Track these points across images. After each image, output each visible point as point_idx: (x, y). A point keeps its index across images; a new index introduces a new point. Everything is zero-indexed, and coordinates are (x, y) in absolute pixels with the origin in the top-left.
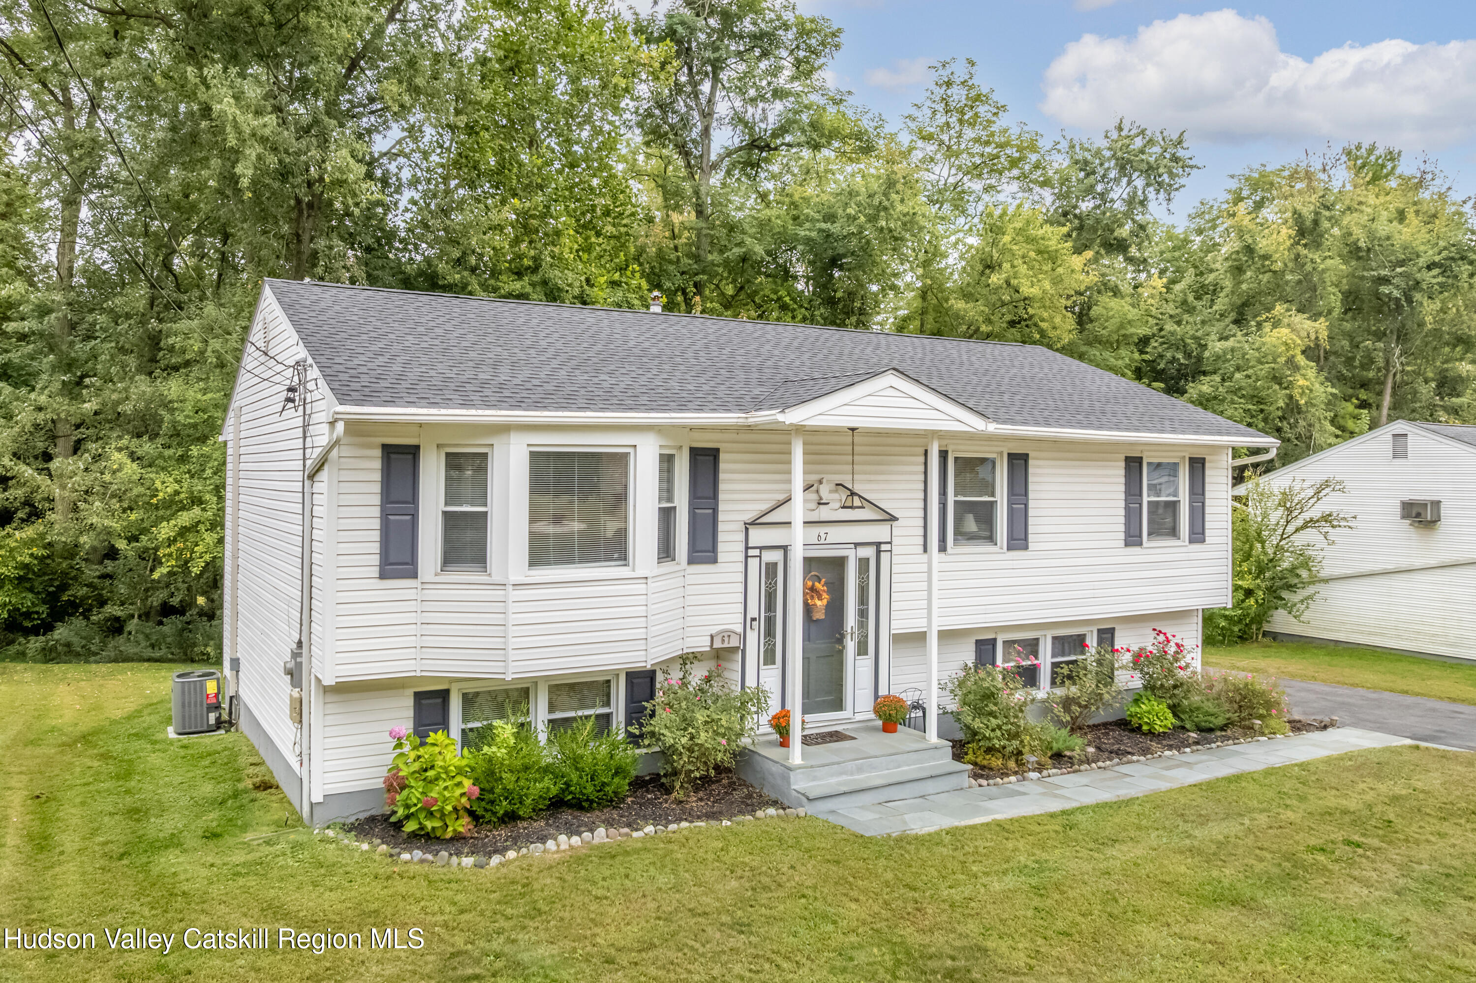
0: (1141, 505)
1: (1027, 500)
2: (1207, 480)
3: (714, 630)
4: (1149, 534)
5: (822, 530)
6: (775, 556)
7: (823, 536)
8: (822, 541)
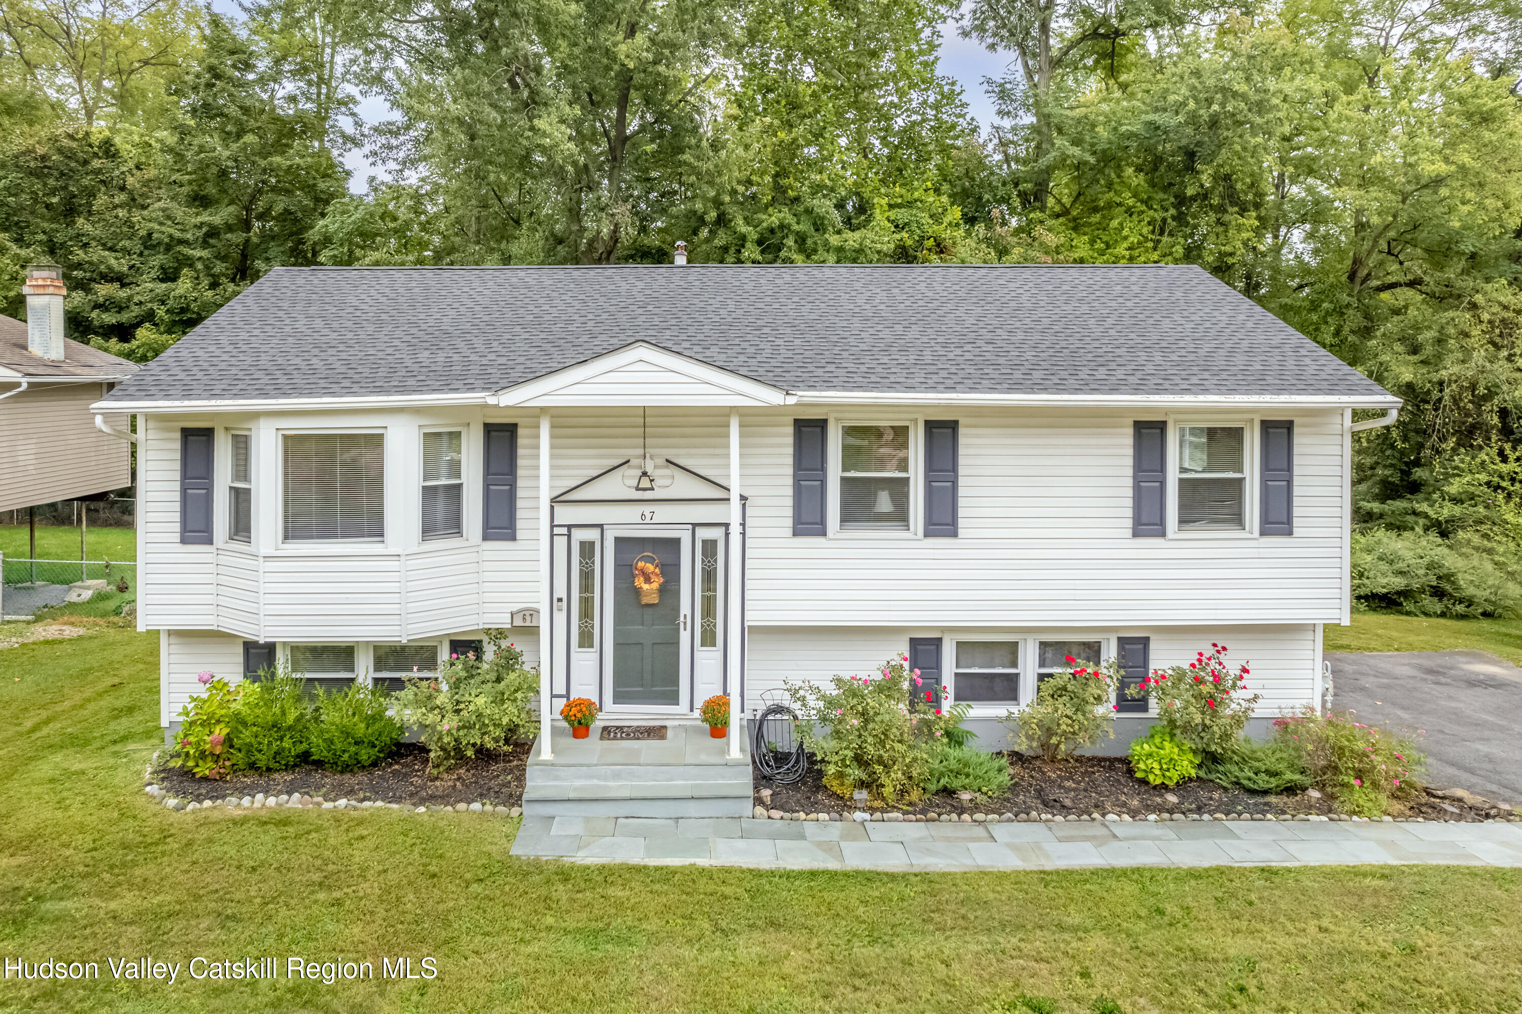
0: (1163, 484)
1: (956, 477)
2: (1296, 450)
3: (516, 607)
4: (1182, 521)
5: (647, 509)
6: (592, 535)
7: (648, 516)
8: (648, 521)
